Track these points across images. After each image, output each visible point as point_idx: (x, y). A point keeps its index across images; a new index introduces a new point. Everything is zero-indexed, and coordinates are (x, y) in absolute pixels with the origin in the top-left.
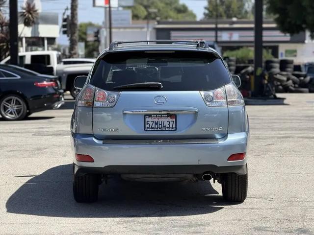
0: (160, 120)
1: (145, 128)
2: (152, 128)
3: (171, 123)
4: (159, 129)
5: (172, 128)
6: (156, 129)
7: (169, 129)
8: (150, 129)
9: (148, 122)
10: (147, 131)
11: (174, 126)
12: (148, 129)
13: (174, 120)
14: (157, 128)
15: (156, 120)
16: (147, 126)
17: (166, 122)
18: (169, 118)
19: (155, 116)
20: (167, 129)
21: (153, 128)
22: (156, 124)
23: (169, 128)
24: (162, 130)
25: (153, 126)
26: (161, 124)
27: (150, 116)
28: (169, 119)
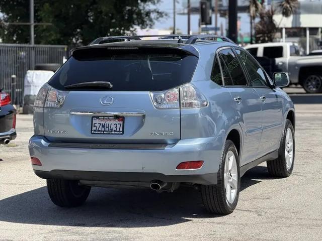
0: (108, 122)
1: (92, 131)
2: (98, 131)
3: (119, 126)
4: (105, 132)
5: (119, 131)
6: (102, 132)
7: (116, 133)
8: (97, 132)
9: (95, 125)
10: (93, 133)
11: (121, 130)
12: (95, 132)
13: (121, 123)
14: (104, 131)
15: (103, 122)
16: (94, 128)
17: (114, 124)
18: (116, 120)
19: (103, 118)
20: (113, 132)
21: (100, 131)
22: (103, 126)
23: (116, 131)
24: (108, 134)
25: (100, 129)
26: (108, 127)
27: (98, 117)
28: (117, 122)
